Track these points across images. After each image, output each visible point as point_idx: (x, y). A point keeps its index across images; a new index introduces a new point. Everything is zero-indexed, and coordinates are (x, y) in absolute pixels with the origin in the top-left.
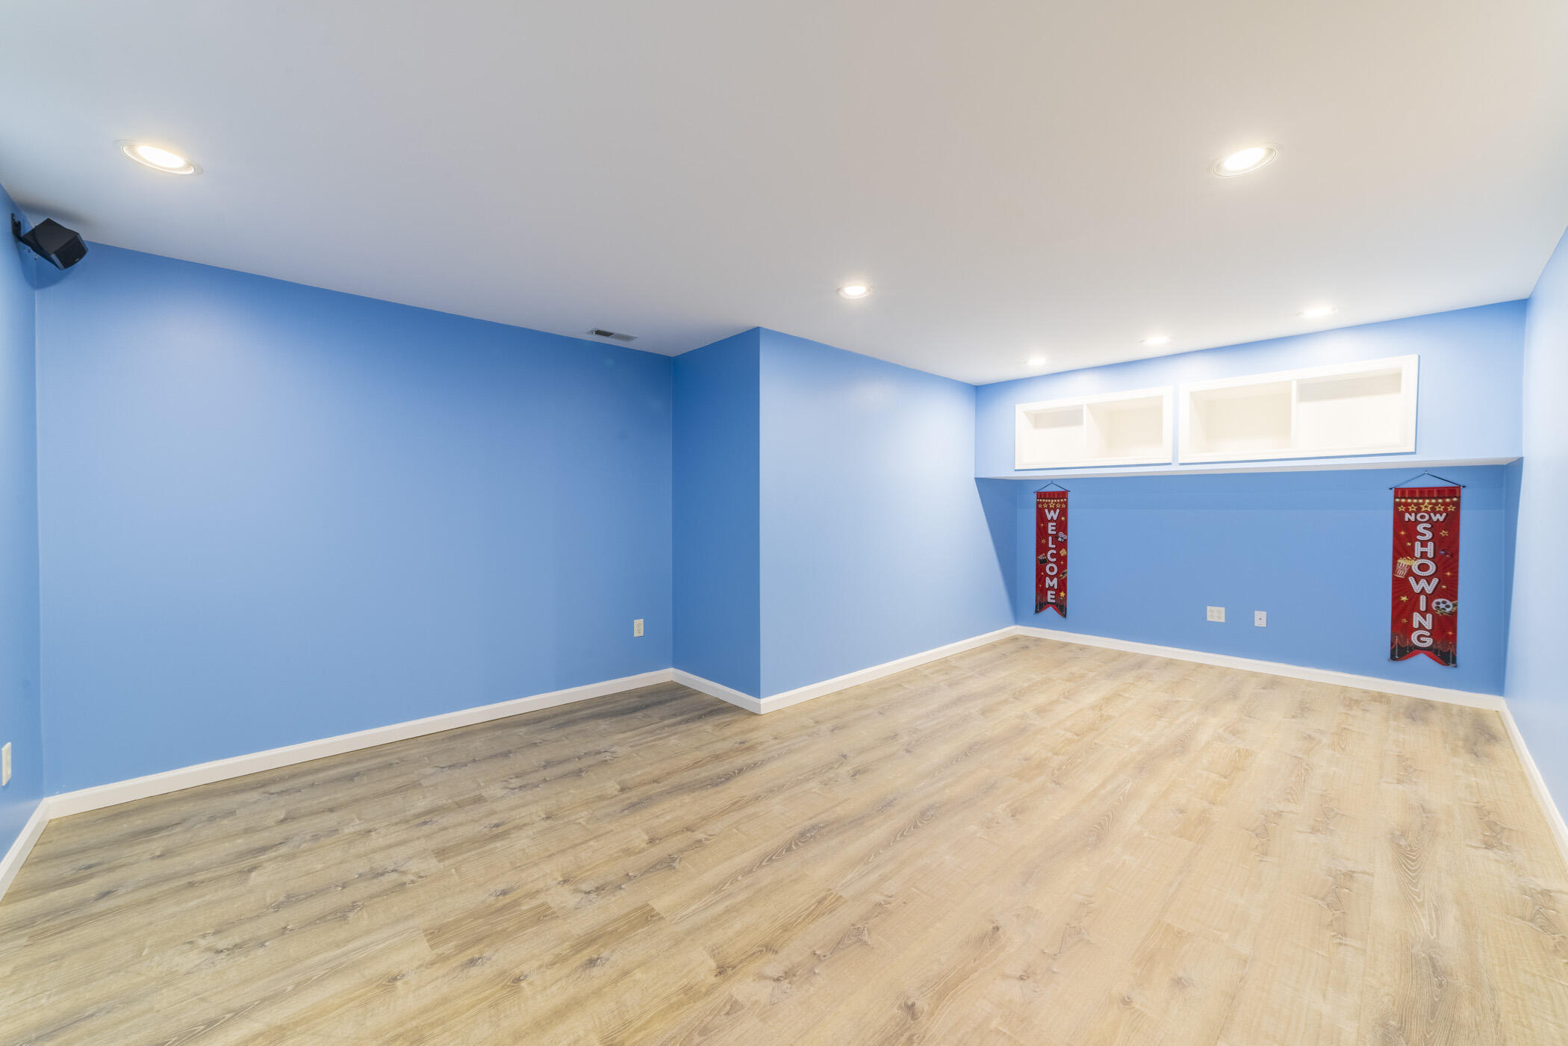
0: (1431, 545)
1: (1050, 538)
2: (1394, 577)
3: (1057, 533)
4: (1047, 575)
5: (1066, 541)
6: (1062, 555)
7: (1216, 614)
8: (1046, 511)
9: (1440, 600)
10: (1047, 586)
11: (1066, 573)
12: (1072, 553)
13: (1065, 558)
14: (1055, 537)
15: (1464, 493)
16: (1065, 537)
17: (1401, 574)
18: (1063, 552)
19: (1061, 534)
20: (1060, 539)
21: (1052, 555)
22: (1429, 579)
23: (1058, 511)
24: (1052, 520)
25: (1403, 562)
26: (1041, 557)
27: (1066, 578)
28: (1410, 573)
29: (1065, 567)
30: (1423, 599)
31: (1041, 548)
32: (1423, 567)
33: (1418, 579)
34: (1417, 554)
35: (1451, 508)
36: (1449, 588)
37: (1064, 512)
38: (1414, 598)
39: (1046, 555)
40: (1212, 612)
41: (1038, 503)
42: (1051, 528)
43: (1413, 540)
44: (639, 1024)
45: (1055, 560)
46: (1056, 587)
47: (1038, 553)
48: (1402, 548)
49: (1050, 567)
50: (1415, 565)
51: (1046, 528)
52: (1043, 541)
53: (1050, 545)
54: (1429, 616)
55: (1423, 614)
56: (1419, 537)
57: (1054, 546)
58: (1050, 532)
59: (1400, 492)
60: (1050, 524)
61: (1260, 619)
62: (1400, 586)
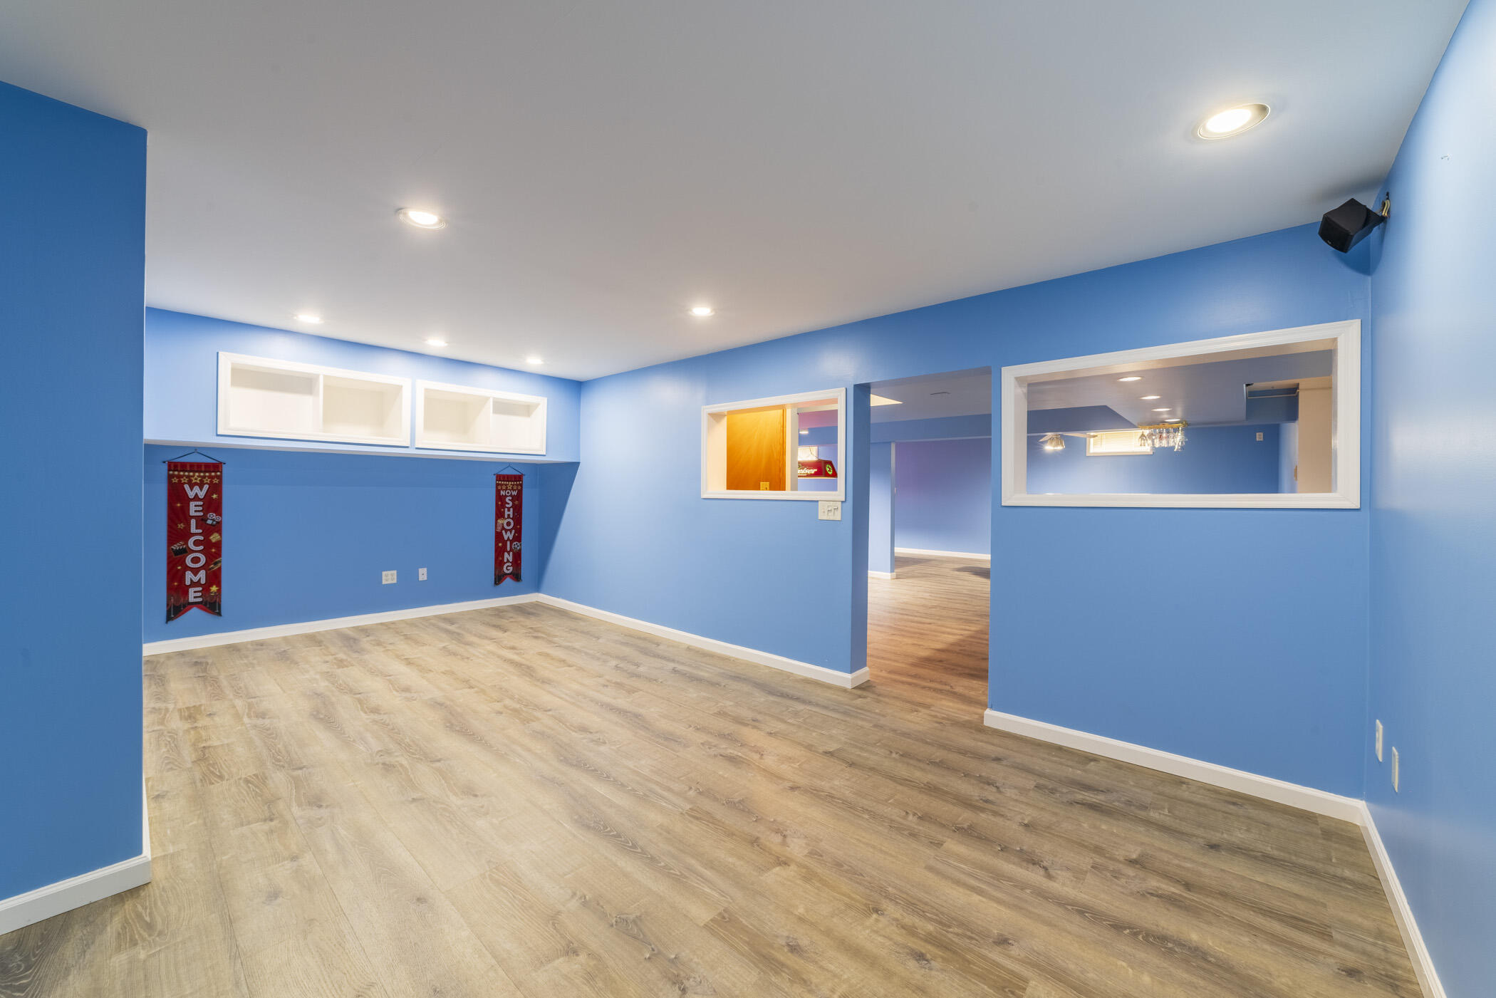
0: (511, 509)
1: (193, 522)
2: (496, 531)
3: (205, 515)
4: (187, 568)
5: (219, 523)
6: (214, 541)
7: (389, 577)
8: (187, 487)
9: (515, 543)
10: (188, 583)
11: (220, 562)
12: (229, 539)
13: (218, 545)
14: (201, 522)
15: (525, 479)
16: (217, 518)
17: (499, 529)
18: (214, 538)
19: (212, 516)
20: (209, 522)
21: (197, 543)
22: (510, 530)
23: (206, 487)
24: (196, 498)
25: (500, 521)
26: (176, 547)
27: (220, 569)
28: (503, 528)
29: (219, 554)
30: (508, 543)
31: (176, 533)
32: (508, 524)
33: (506, 531)
34: (506, 516)
35: (519, 488)
36: (518, 538)
37: (216, 488)
38: (505, 543)
39: (186, 543)
40: (386, 576)
41: (170, 477)
42: (194, 509)
43: (504, 508)
44: (847, 899)
45: (201, 548)
46: (203, 581)
47: (172, 540)
48: (499, 515)
49: (195, 556)
50: (505, 522)
51: (185, 509)
52: (181, 526)
53: (193, 530)
54: (511, 553)
55: (509, 553)
56: (507, 505)
57: (200, 531)
58: (192, 513)
59: (500, 478)
60: (192, 504)
61: (423, 574)
62: (499, 536)
